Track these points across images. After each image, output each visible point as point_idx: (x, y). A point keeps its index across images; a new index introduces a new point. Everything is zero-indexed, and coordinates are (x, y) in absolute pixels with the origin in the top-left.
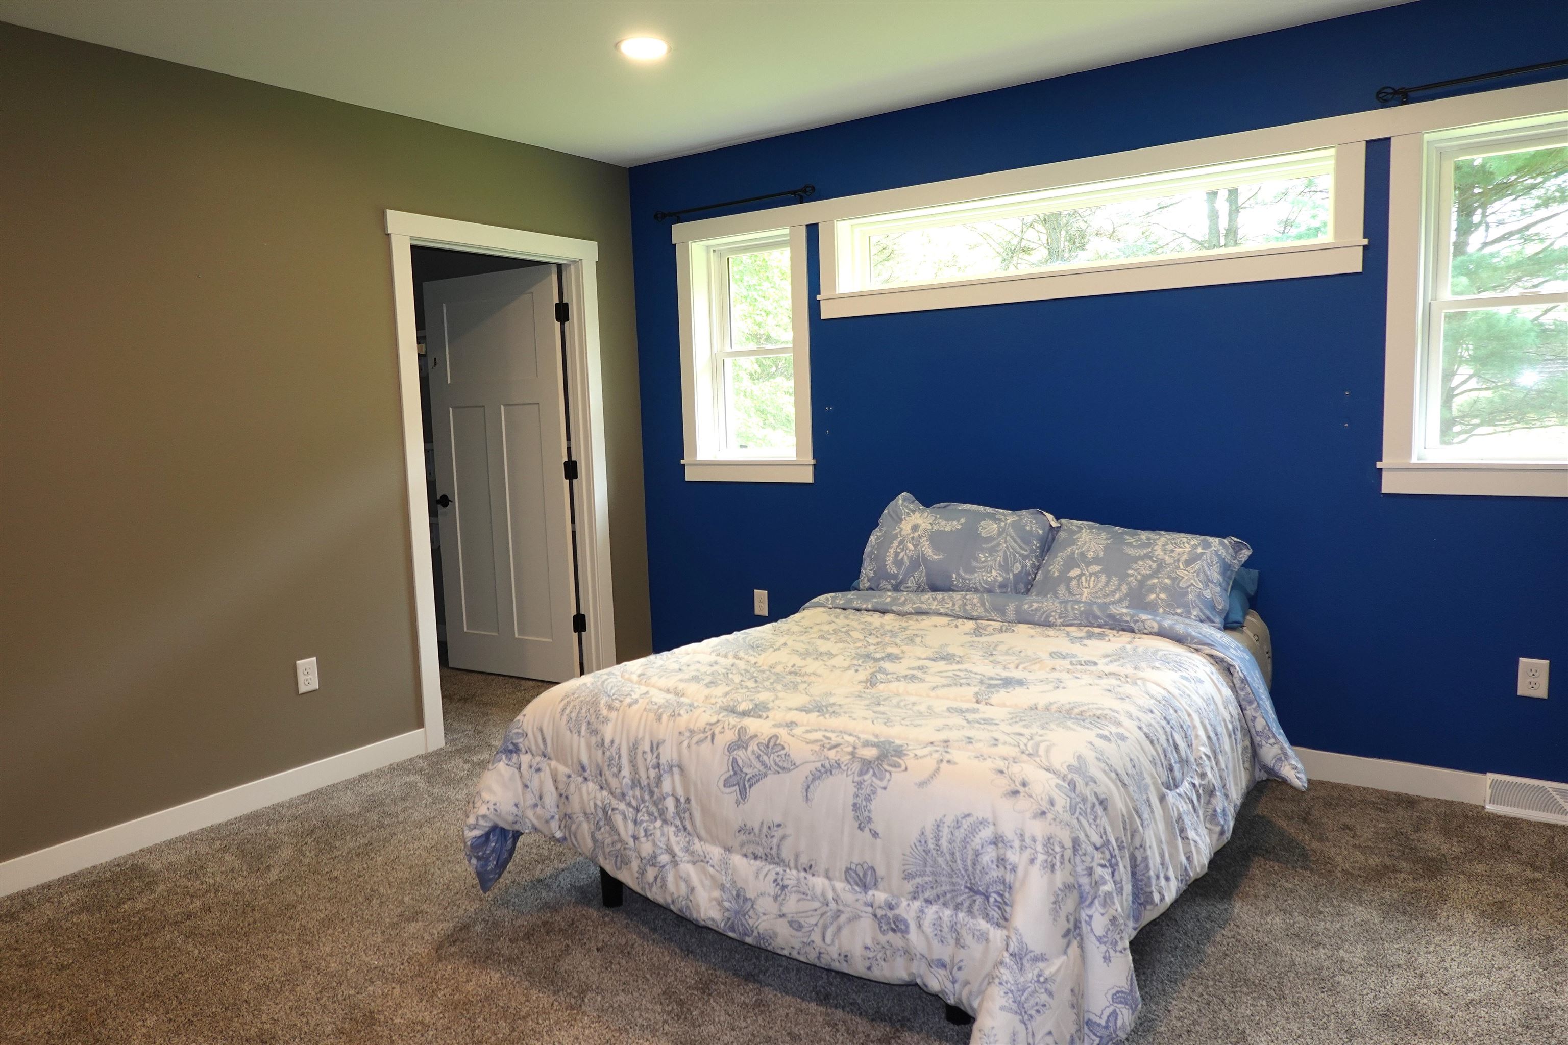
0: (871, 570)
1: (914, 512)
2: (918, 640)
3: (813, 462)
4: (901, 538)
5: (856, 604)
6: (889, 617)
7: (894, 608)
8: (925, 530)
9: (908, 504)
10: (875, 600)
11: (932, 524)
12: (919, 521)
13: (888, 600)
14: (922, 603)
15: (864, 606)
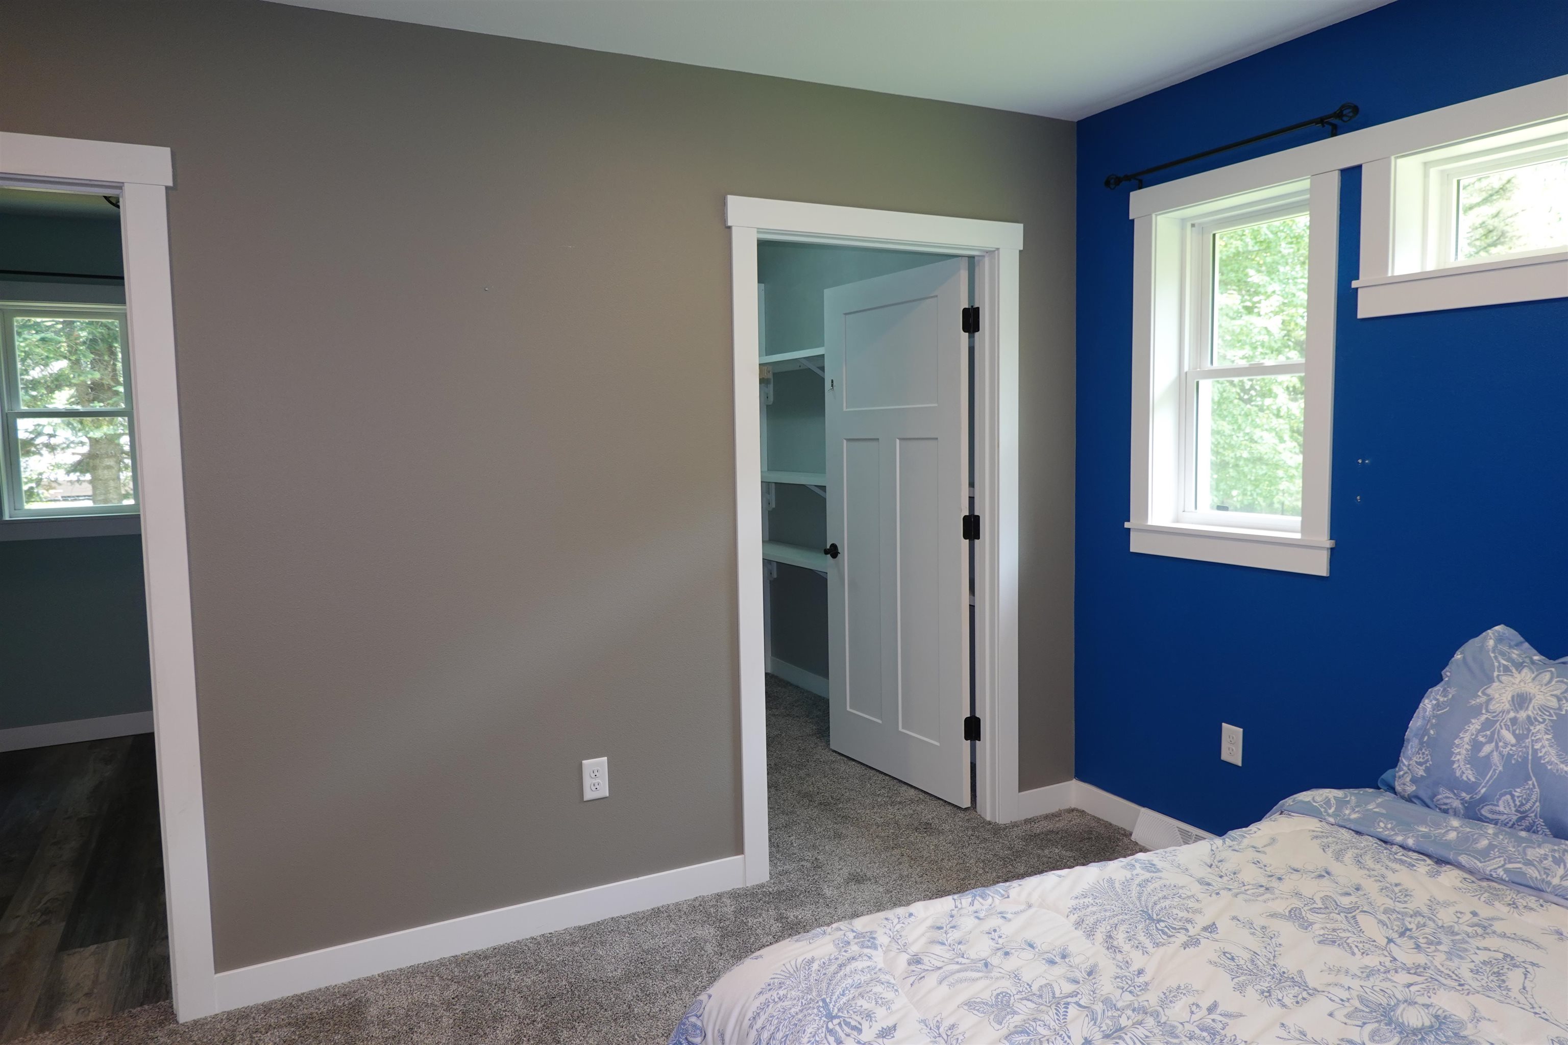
0: (1420, 764)
1: (1519, 666)
2: (1514, 978)
3: (1329, 544)
4: (1488, 716)
5: (1383, 828)
6: (1450, 877)
7: (1463, 859)
8: (1543, 709)
9: (1506, 649)
10: (1424, 829)
11: (1559, 700)
12: (1531, 688)
13: (1452, 835)
14: (1529, 863)
15: (1399, 839)
